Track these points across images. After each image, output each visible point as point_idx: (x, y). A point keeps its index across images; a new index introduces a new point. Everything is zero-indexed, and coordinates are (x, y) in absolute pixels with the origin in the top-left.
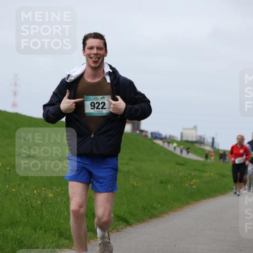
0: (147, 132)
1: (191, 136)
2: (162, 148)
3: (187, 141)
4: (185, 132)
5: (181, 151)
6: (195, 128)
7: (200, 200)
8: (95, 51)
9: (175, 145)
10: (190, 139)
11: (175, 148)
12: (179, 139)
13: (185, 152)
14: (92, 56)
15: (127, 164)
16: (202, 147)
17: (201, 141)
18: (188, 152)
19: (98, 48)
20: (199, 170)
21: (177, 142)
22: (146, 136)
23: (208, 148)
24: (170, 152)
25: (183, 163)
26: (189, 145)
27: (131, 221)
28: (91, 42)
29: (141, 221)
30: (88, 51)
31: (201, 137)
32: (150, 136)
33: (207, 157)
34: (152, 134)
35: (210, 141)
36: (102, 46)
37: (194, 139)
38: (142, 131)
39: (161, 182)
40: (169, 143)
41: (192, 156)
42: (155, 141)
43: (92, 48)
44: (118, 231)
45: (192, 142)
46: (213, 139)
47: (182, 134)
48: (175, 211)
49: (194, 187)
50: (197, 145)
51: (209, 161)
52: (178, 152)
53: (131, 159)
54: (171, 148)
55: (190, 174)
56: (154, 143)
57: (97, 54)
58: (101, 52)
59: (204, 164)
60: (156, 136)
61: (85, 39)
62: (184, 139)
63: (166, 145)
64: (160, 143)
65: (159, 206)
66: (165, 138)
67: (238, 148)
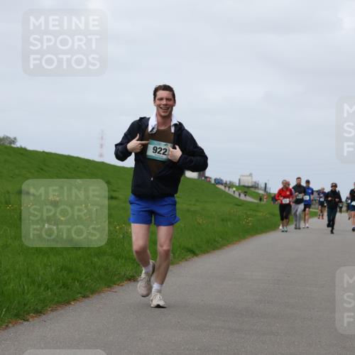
0: (210, 178)
1: (248, 182)
3: (244, 186)
4: (242, 178)
5: (240, 195)
6: (251, 175)
7: (255, 235)
8: (164, 102)
9: (234, 189)
10: (246, 184)
11: (234, 192)
12: (237, 185)
13: (243, 197)
14: (162, 106)
15: (194, 205)
16: (257, 191)
17: (255, 186)
18: (245, 195)
19: (167, 99)
20: (254, 210)
21: (236, 187)
22: (210, 181)
23: (261, 192)
24: (230, 195)
25: (241, 204)
26: (246, 190)
27: (197, 252)
28: (161, 94)
29: (206, 252)
30: (158, 102)
31: (255, 183)
32: (213, 182)
33: (261, 200)
34: (215, 179)
35: (263, 186)
36: (171, 97)
37: (250, 185)
38: (206, 178)
39: (223, 220)
40: (229, 187)
41: (248, 199)
42: (217, 186)
43: (161, 99)
44: (186, 260)
45: (248, 187)
46: (266, 184)
47: (240, 180)
48: (234, 244)
49: (250, 224)
50: (253, 190)
51: (262, 202)
53: (197, 201)
54: (231, 191)
55: (246, 213)
56: (217, 188)
57: (166, 105)
58: (170, 103)
59: (258, 205)
60: (218, 182)
61: (156, 91)
62: (242, 184)
64: (222, 187)
65: (221, 239)
66: (226, 184)
67: (285, 191)
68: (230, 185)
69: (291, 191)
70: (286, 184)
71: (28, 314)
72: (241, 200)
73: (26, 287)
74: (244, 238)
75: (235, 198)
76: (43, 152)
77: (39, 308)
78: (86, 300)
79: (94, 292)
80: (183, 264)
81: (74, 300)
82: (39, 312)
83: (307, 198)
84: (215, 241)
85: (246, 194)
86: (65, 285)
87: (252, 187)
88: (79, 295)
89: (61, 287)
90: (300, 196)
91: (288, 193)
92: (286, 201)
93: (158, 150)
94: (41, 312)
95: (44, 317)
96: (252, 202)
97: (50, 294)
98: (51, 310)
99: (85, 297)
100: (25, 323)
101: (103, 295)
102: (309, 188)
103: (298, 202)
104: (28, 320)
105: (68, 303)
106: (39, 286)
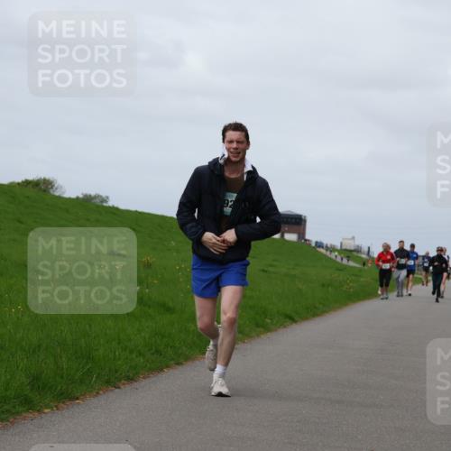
0: (311, 241)
1: (350, 245)
2: (325, 256)
3: (346, 250)
4: (344, 242)
5: (342, 259)
6: (353, 238)
7: (357, 301)
8: (235, 145)
9: (336, 253)
10: (348, 248)
11: (336, 256)
12: (339, 248)
13: (345, 262)
14: (232, 150)
15: (293, 269)
16: (359, 255)
17: (358, 250)
18: (348, 260)
20: (356, 275)
22: (310, 244)
23: (364, 256)
24: (332, 259)
25: (342, 268)
27: (296, 318)
29: (305, 319)
31: (358, 246)
32: (313, 245)
33: (364, 264)
34: (316, 242)
35: (366, 250)
36: (243, 139)
37: (352, 248)
38: (306, 240)
39: (323, 285)
40: (331, 251)
41: (352, 264)
42: (318, 249)
44: (285, 327)
45: (351, 251)
46: (369, 248)
47: (341, 244)
48: (335, 311)
49: (352, 290)
50: (355, 253)
51: (366, 267)
52: (339, 260)
53: (296, 264)
54: (333, 256)
56: (318, 251)
57: (236, 149)
59: (360, 270)
60: (319, 245)
61: (225, 131)
62: (344, 247)
63: (328, 253)
64: (323, 251)
65: (321, 306)
66: (327, 247)
67: (385, 255)
68: (332, 249)
69: (392, 255)
70: (387, 248)
71: (120, 381)
72: (343, 265)
73: (117, 353)
74: (346, 304)
75: (337, 262)
76: (136, 211)
77: (131, 375)
78: (180, 368)
79: (188, 358)
80: (281, 331)
81: (168, 367)
82: (131, 379)
83: (411, 263)
84: (315, 307)
85: (349, 258)
86: (158, 352)
87: (354, 251)
88: (172, 362)
89: (153, 354)
90: (403, 261)
91: (389, 257)
92: (387, 266)
93: (230, 204)
94: (132, 379)
95: (135, 384)
96: (355, 267)
97: (142, 360)
98: (144, 378)
99: (179, 364)
100: (117, 390)
101: (197, 362)
102: (413, 252)
103: (401, 267)
104: (119, 388)
105: (162, 370)
106: (131, 352)
